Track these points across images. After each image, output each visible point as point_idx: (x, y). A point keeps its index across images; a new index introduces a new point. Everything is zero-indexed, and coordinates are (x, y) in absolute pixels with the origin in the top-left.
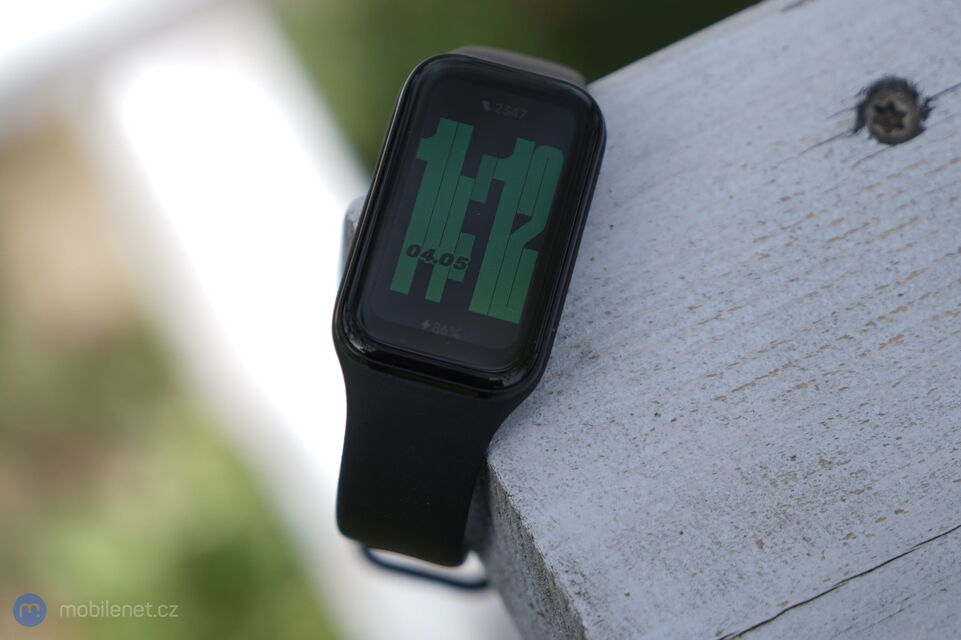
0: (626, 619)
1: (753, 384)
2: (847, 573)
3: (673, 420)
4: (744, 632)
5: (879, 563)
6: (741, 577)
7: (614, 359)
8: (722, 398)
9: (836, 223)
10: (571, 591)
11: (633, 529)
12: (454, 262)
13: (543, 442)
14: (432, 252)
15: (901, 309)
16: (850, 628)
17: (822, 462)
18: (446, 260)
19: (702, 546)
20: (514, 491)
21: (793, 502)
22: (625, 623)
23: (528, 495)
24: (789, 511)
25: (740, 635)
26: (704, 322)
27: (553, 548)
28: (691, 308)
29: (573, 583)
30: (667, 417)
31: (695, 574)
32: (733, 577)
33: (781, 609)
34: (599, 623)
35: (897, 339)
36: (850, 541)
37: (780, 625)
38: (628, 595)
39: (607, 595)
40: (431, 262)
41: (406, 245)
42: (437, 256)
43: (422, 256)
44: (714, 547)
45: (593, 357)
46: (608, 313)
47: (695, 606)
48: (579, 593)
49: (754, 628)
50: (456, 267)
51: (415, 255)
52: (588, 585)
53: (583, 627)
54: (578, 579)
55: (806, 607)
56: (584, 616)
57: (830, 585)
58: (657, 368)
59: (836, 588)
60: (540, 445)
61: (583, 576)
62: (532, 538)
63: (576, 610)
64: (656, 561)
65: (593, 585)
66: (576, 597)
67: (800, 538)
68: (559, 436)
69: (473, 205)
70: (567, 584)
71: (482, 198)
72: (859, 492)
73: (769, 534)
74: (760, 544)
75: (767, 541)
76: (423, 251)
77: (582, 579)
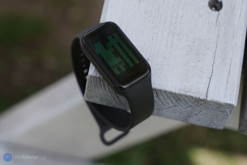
0: (196, 89)
1: (172, 41)
2: (214, 53)
3: (169, 57)
4: (212, 75)
5: (216, 48)
6: (202, 68)
7: (151, 57)
8: (171, 48)
9: (156, 9)
10: (185, 93)
11: (182, 76)
12: (121, 63)
13: (157, 77)
14: (116, 65)
15: (177, 12)
16: (223, 60)
17: (193, 42)
18: (119, 63)
19: (193, 69)
20: (162, 88)
21: (196, 52)
22: (197, 90)
23: (164, 87)
24: (197, 53)
25: (212, 76)
26: (156, 40)
27: (175, 90)
28: (152, 39)
29: (184, 92)
30: (167, 57)
31: (197, 74)
32: (201, 69)
33: (212, 67)
34: (194, 93)
35: (182, 17)
36: (209, 49)
37: (214, 69)
38: (192, 86)
39: (190, 89)
40: (118, 66)
41: (112, 67)
42: (118, 64)
43: (116, 66)
44: (194, 68)
45: (149, 60)
46: (143, 52)
47: (202, 78)
48: (186, 92)
49: (212, 73)
50: (122, 63)
51: (115, 67)
52: (186, 90)
53: (192, 96)
54: (184, 91)
55: (214, 63)
56: (190, 95)
57: (214, 57)
58: (158, 52)
59: (215, 57)
60: (157, 78)
61: (184, 89)
62: (171, 92)
63: (188, 95)
64: (190, 77)
65: (186, 89)
66: (186, 93)
67: (203, 55)
68: (158, 74)
69: (113, 53)
70: (183, 93)
71: (113, 50)
72: (202, 41)
73: (198, 59)
74: (199, 61)
75: (199, 60)
76: (115, 65)
77: (184, 90)
